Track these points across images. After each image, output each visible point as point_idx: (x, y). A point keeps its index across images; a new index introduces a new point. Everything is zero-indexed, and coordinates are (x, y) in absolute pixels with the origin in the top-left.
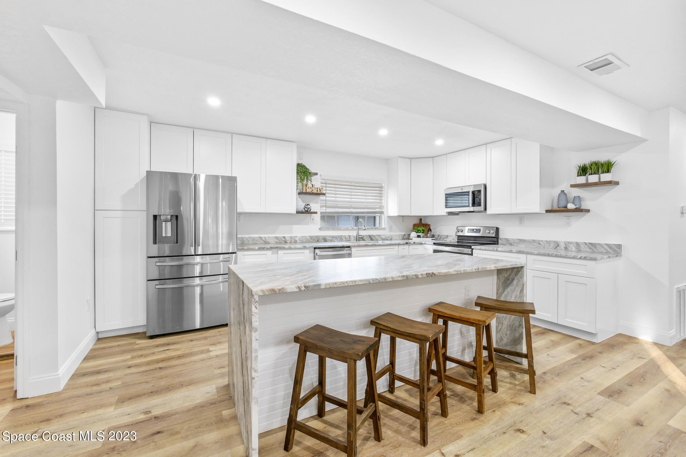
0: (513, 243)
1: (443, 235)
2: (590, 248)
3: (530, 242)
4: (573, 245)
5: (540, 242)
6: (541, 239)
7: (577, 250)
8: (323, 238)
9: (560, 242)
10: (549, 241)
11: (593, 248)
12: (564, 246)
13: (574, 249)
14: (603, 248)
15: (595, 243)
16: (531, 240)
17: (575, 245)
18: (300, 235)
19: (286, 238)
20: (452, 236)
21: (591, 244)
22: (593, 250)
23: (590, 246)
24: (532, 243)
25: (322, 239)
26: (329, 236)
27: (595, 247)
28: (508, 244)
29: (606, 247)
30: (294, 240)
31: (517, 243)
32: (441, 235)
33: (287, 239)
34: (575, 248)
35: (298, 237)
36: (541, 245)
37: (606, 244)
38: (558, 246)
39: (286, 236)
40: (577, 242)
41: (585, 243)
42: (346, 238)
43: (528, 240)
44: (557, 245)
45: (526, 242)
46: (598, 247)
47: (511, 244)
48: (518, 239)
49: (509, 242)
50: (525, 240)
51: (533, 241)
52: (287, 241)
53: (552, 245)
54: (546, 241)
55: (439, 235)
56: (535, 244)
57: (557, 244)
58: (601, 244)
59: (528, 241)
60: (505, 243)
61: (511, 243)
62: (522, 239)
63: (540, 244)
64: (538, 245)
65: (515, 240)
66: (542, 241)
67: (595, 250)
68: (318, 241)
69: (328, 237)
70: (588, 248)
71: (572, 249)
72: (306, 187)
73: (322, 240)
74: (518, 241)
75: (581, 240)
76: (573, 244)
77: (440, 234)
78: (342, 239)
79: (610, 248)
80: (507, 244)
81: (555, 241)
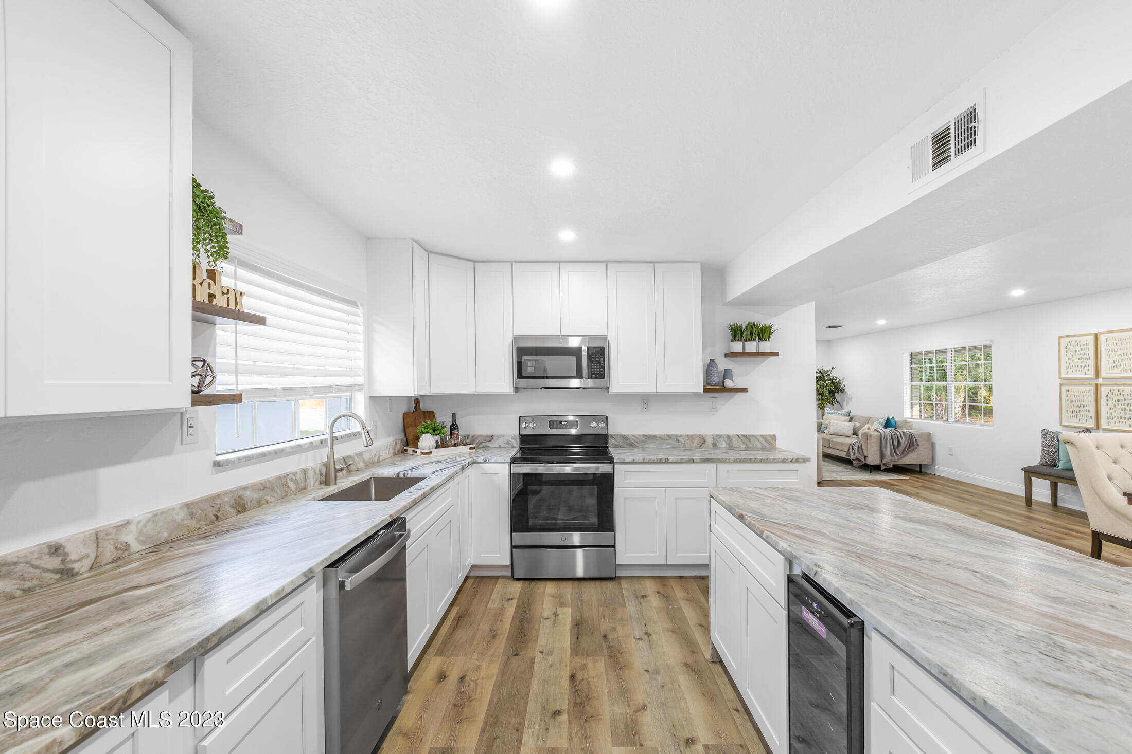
0: (636, 444)
1: (479, 436)
2: (743, 443)
3: (664, 440)
4: (723, 440)
5: (679, 438)
6: (679, 433)
7: (727, 446)
8: (235, 500)
9: (706, 435)
10: (692, 436)
11: (746, 441)
12: (712, 442)
13: (725, 445)
14: (758, 441)
15: (749, 435)
16: (665, 435)
17: (726, 439)
18: (138, 512)
19: (69, 548)
20: (503, 436)
21: (745, 436)
22: (747, 445)
23: (743, 439)
24: (667, 440)
25: (233, 507)
26: (252, 487)
27: (750, 441)
28: (627, 444)
29: (761, 439)
30: (112, 548)
31: (643, 442)
32: (474, 436)
33: (73, 557)
34: (726, 443)
35: (133, 527)
36: (680, 443)
37: (761, 436)
38: (704, 442)
39: (68, 540)
40: (728, 435)
41: (738, 436)
42: (296, 482)
43: (661, 435)
44: (702, 442)
45: (657, 440)
46: (752, 439)
47: (632, 445)
48: (644, 435)
49: (628, 441)
50: (655, 437)
51: (668, 438)
52: (76, 566)
53: (696, 441)
54: (688, 436)
55: (468, 436)
56: (671, 441)
57: (703, 439)
58: (756, 435)
59: (660, 437)
60: (621, 443)
61: (633, 443)
62: (651, 435)
63: (678, 441)
64: (676, 443)
65: (638, 437)
66: (681, 436)
67: (750, 445)
68: (217, 517)
69: (248, 494)
70: (741, 442)
71: (722, 445)
72: (194, 278)
73: (230, 510)
74: (643, 439)
75: (732, 432)
76: (724, 437)
77: (472, 434)
78: (288, 487)
79: (765, 441)
80: (625, 446)
81: (699, 435)
